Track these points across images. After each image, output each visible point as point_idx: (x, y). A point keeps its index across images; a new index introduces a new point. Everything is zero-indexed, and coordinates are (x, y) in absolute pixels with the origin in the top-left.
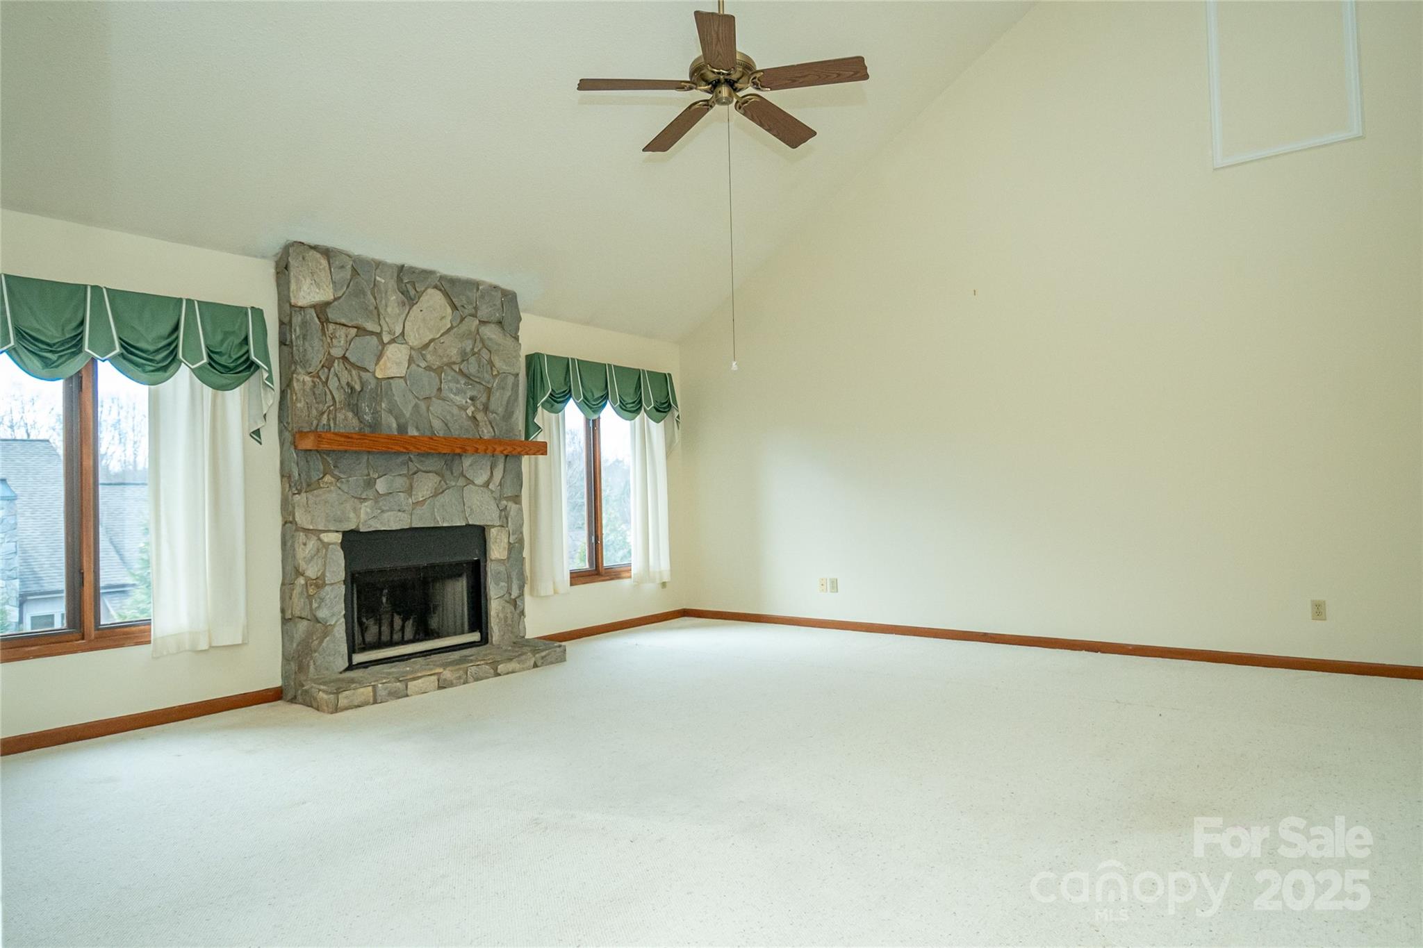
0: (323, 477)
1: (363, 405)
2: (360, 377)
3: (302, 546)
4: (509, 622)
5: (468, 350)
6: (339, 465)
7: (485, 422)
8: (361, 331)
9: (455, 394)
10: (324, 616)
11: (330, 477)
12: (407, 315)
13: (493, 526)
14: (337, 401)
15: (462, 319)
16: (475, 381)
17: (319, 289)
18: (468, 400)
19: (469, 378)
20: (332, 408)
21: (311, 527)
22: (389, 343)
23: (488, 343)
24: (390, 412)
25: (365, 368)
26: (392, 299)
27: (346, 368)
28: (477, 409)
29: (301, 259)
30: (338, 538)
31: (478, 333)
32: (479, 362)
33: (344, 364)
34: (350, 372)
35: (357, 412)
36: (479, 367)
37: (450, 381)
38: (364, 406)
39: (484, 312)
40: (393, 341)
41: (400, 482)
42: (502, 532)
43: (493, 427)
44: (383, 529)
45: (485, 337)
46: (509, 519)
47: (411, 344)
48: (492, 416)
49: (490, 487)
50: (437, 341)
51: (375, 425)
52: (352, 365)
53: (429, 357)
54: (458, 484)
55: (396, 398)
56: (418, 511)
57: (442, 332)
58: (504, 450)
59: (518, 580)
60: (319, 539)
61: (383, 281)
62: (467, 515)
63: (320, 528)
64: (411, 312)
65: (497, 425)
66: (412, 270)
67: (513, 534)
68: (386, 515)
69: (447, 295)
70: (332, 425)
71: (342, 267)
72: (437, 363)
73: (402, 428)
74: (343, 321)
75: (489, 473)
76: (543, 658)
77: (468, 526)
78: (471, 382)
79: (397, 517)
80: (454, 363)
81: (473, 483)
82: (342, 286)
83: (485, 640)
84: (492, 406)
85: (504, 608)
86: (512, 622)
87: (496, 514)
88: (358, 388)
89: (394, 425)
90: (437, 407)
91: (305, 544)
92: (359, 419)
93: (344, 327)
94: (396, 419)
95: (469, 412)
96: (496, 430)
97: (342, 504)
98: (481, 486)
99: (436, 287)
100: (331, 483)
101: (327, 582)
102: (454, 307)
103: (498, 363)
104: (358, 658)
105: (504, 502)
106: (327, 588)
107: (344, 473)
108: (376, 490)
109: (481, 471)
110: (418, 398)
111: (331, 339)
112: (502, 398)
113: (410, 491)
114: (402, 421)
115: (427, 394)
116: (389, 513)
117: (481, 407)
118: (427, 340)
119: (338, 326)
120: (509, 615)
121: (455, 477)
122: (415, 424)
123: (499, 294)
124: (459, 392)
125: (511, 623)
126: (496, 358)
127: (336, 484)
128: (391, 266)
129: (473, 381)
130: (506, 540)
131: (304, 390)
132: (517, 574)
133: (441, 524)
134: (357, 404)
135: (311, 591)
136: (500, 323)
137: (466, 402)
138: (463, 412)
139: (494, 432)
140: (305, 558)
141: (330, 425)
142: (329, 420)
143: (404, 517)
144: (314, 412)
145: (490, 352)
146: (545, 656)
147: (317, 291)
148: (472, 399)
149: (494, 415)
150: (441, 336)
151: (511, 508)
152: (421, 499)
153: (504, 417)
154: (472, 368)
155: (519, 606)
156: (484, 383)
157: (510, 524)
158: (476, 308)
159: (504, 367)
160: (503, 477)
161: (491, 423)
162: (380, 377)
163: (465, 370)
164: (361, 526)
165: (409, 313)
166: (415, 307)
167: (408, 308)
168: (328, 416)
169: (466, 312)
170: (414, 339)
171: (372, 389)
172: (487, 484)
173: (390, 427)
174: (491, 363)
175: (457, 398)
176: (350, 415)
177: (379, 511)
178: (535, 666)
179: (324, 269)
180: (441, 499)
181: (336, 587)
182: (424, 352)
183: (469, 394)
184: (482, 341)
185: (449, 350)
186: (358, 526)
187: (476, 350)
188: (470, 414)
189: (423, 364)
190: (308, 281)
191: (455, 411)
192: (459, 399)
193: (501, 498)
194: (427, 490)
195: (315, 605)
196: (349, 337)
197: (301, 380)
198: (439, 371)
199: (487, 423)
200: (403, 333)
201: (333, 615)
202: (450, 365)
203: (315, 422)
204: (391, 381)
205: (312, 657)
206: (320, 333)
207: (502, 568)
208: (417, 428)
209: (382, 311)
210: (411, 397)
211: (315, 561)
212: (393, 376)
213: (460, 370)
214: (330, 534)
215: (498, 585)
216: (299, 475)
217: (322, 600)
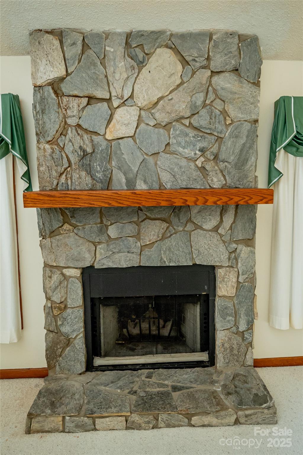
0: (63, 225)
1: (95, 164)
2: (92, 141)
3: (48, 279)
4: (235, 352)
5: (199, 103)
6: (75, 216)
7: (216, 171)
8: (91, 99)
9: (184, 148)
10: (66, 331)
11: (68, 226)
12: (136, 78)
13: (221, 267)
14: (72, 162)
15: (194, 73)
16: (206, 133)
17: (53, 67)
18: (197, 152)
19: (199, 129)
20: (69, 169)
21: (55, 265)
22: (118, 107)
23: (221, 93)
24: (119, 168)
25: (96, 133)
26: (120, 65)
27: (79, 134)
28: (207, 160)
29: (37, 43)
30: (77, 273)
31: (210, 84)
32: (211, 113)
33: (77, 132)
34: (82, 137)
35: (90, 172)
36: (211, 118)
37: (178, 136)
38: (96, 166)
39: (217, 62)
40: (123, 104)
41: (130, 229)
42: (230, 272)
43: (224, 176)
44: (114, 266)
45: (219, 88)
46: (239, 260)
47: (139, 105)
48: (222, 165)
49: (219, 231)
50: (165, 99)
51: (107, 181)
52: (86, 131)
53: (157, 115)
54: (186, 229)
55: (125, 156)
56: (147, 252)
57: (171, 89)
58: (218, 201)
59: (246, 316)
60: (63, 274)
61: (112, 50)
62: (194, 257)
63: (61, 265)
64: (140, 75)
65: (229, 173)
66: (141, 34)
67: (243, 275)
68: (117, 256)
69: (177, 52)
70: (69, 183)
71: (74, 44)
72: (166, 120)
73: (131, 183)
74: (76, 93)
75: (219, 219)
76: (246, 416)
77: (195, 265)
78: (201, 134)
79: (127, 257)
80: (183, 118)
81: (201, 228)
82: (74, 63)
83: (212, 362)
84: (222, 156)
85: (230, 339)
86: (239, 352)
87: (225, 256)
88: (89, 150)
89: (124, 180)
90: (164, 160)
91: (50, 277)
92: (92, 177)
93: (77, 98)
94: (125, 174)
95: (199, 163)
96: (227, 178)
97: (79, 246)
98: (210, 231)
99: (167, 46)
100: (70, 230)
101: (69, 306)
102: (185, 62)
103: (232, 111)
104: (98, 361)
105: (234, 245)
106: (69, 311)
107: (80, 222)
108: (108, 234)
109: (210, 217)
110: (147, 154)
111: (66, 110)
112: (235, 146)
113: (138, 236)
114: (131, 176)
115: (156, 150)
116: (120, 254)
117: (212, 157)
118: (155, 100)
119: (71, 98)
120: (235, 346)
121: (182, 223)
122: (143, 178)
123: (236, 40)
124: (188, 144)
125: (237, 353)
126: (231, 106)
127: (73, 231)
128: (120, 34)
129: (204, 133)
130: (235, 280)
131: (45, 156)
132: (245, 310)
133: (167, 264)
134: (90, 165)
135: (56, 312)
136: (236, 70)
137: (195, 154)
138: (192, 165)
139: (225, 179)
140: (50, 287)
141: (67, 184)
142: (67, 179)
143: (134, 257)
144: (54, 174)
145: (224, 101)
146: (251, 415)
147: (52, 69)
148: (202, 150)
149: (226, 164)
150: (170, 93)
151: (241, 251)
152: (148, 243)
153: (236, 165)
154: (202, 120)
155: (247, 338)
156: (216, 134)
157: (239, 265)
158: (208, 59)
159: (240, 115)
160: (234, 222)
161: (221, 171)
162: (109, 139)
163: (195, 124)
164: (95, 265)
165: (138, 76)
166: (144, 70)
167: (137, 71)
168: (66, 176)
169: (198, 65)
170: (142, 100)
171: (102, 150)
172: (216, 229)
173: (120, 183)
174: (224, 113)
175: (186, 150)
176: (83, 174)
177: (111, 253)
178: (237, 422)
179: (56, 49)
180: (167, 243)
181: (76, 310)
182: (153, 111)
183: (199, 145)
184: (215, 91)
185: (177, 105)
186: (93, 263)
187: (208, 102)
188: (200, 165)
189: (152, 123)
190: (44, 61)
191: (184, 163)
192: (188, 152)
193: (231, 241)
194: (154, 235)
195: (59, 323)
196: (81, 107)
197: (42, 148)
198: (167, 126)
199: (218, 172)
200: (131, 97)
201: (74, 331)
202: (179, 119)
203: (55, 183)
204: (120, 141)
205: (57, 361)
206: (56, 107)
207: (230, 305)
208: (145, 182)
209: (110, 78)
210: (139, 154)
211: (59, 289)
212: (121, 136)
213: (190, 123)
214: (70, 270)
215: (225, 319)
216: (43, 224)
217: (65, 319)
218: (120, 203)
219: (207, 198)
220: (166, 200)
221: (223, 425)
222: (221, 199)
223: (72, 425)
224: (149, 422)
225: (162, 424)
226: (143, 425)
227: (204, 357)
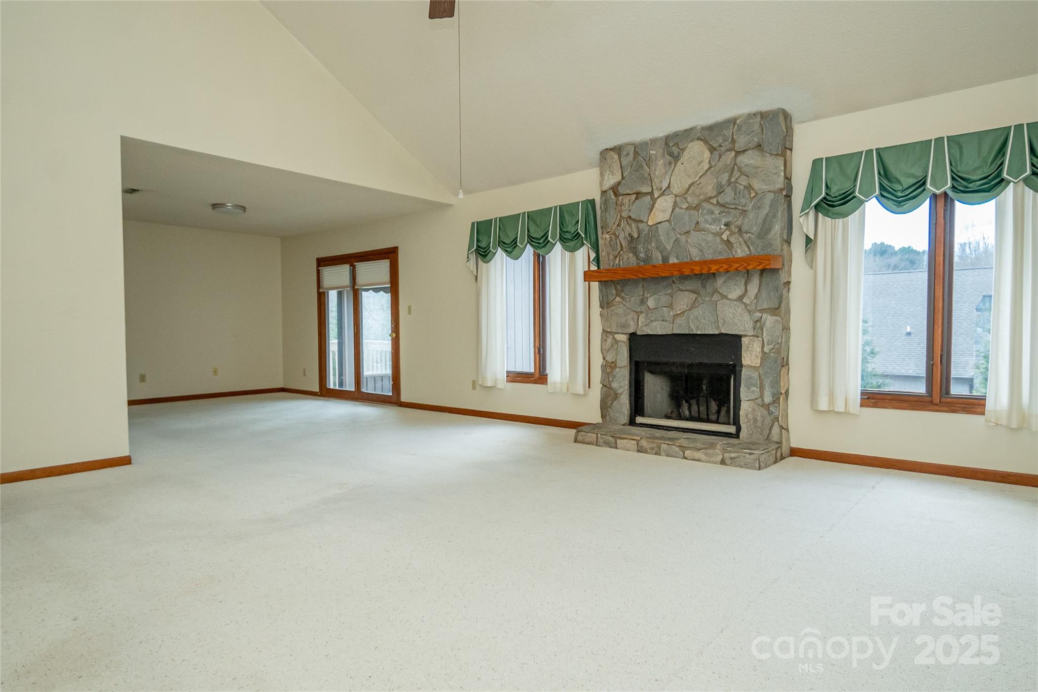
0: (615, 298)
1: (639, 246)
2: (638, 228)
3: (605, 342)
4: (759, 424)
5: (724, 182)
6: (624, 290)
7: (740, 242)
8: (639, 195)
9: (711, 224)
10: (615, 387)
11: (619, 299)
12: (673, 171)
13: (746, 336)
14: (624, 247)
15: (720, 156)
16: (731, 208)
17: (613, 175)
18: (722, 227)
19: (725, 206)
20: (621, 252)
21: (609, 330)
22: (658, 197)
23: (745, 169)
24: (657, 248)
25: (641, 221)
26: (660, 163)
27: (628, 224)
28: (732, 233)
29: (604, 159)
30: (623, 338)
31: (735, 164)
32: (735, 190)
33: (627, 222)
34: (630, 225)
35: (636, 254)
36: (735, 194)
37: (705, 214)
38: (640, 248)
39: (742, 141)
40: (662, 194)
41: (664, 300)
42: (754, 342)
43: (748, 247)
44: (652, 333)
45: (743, 165)
46: (764, 330)
47: (674, 193)
48: (746, 236)
49: (744, 301)
50: (695, 184)
51: (648, 259)
52: (634, 220)
53: (689, 199)
54: (713, 299)
55: (662, 238)
56: (679, 321)
57: (700, 174)
58: (720, 268)
59: (772, 388)
60: (614, 338)
61: (654, 152)
62: (720, 325)
63: (614, 331)
64: (676, 167)
65: (753, 243)
66: (676, 135)
67: (768, 344)
68: (654, 324)
69: (705, 141)
70: (621, 264)
71: (628, 154)
72: (696, 202)
73: (665, 259)
74: (628, 192)
75: (743, 288)
76: (732, 459)
77: (721, 335)
78: (726, 210)
79: (662, 325)
80: (711, 198)
81: (726, 297)
82: (628, 169)
83: (737, 433)
84: (745, 228)
85: (754, 410)
86: (763, 425)
87: (750, 325)
88: (635, 236)
89: (661, 258)
90: (695, 237)
91: (606, 341)
92: (637, 257)
93: (628, 196)
94: (661, 252)
95: (725, 237)
96: (751, 248)
97: (626, 315)
98: (735, 300)
99: (699, 139)
100: (619, 302)
101: (618, 366)
102: (712, 150)
103: (757, 185)
104: (639, 420)
105: (758, 315)
106: (617, 370)
107: (627, 295)
108: (648, 305)
109: (735, 287)
110: (680, 234)
111: (621, 206)
112: (757, 217)
113: (670, 306)
114: (665, 254)
115: (687, 229)
116: (656, 323)
117: (737, 230)
118: (687, 186)
119: (624, 196)
120: (759, 418)
121: (708, 293)
122: (676, 255)
123: (758, 119)
124: (715, 221)
125: (761, 425)
126: (755, 180)
127: (622, 303)
128: (661, 138)
129: (729, 208)
130: (759, 350)
131: (605, 244)
132: (770, 382)
133: (695, 332)
134: (636, 247)
135: (608, 370)
136: (759, 146)
137: (720, 229)
138: (718, 239)
139: (750, 250)
140: (605, 349)
141: (620, 264)
142: (620, 260)
143: (667, 326)
144: (612, 257)
145: (748, 176)
146: (734, 458)
147: (612, 177)
148: (726, 225)
149: (749, 235)
150: (700, 178)
151: (766, 320)
152: (679, 312)
153: (759, 235)
154: (728, 197)
155: (772, 412)
156: (740, 208)
157: (764, 334)
158: (733, 141)
159: (764, 187)
160: (759, 291)
161: (746, 242)
162: (650, 224)
163: (721, 202)
164: (637, 332)
165: (674, 169)
166: (679, 163)
167: (673, 165)
168: (619, 258)
169: (723, 149)
170: (676, 189)
171: (645, 234)
172: (740, 298)
173: (658, 260)
174: (749, 187)
175: (712, 227)
176: (631, 255)
177: (649, 321)
178: (723, 462)
179: (616, 161)
180: (695, 312)
181: (622, 369)
182: (685, 196)
183: (724, 221)
184: (740, 169)
185: (705, 188)
186: (636, 330)
187: (733, 180)
188: (726, 239)
189: (685, 206)
190: (608, 172)
191: (710, 238)
192: (714, 228)
193: (756, 310)
194: (683, 305)
195: (611, 379)
196: (631, 202)
197: (604, 238)
198: (697, 207)
199: (743, 243)
200: (669, 187)
201: (620, 387)
202: (708, 200)
203: (612, 263)
204: (658, 225)
205: (608, 411)
206: (614, 206)
207: (755, 375)
208: (677, 258)
209: (652, 176)
210: (672, 234)
211: (611, 351)
212: (660, 221)
213: (717, 202)
214: (620, 335)
215: (749, 389)
216: (603, 298)
217: (614, 376)
218: (644, 275)
219: (711, 266)
220: (678, 271)
221: (709, 462)
222: (722, 267)
223: (602, 441)
224: (652, 449)
225: (663, 453)
226: (649, 450)
227: (732, 429)
